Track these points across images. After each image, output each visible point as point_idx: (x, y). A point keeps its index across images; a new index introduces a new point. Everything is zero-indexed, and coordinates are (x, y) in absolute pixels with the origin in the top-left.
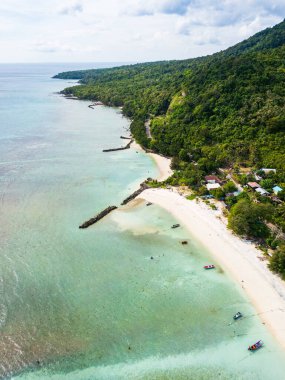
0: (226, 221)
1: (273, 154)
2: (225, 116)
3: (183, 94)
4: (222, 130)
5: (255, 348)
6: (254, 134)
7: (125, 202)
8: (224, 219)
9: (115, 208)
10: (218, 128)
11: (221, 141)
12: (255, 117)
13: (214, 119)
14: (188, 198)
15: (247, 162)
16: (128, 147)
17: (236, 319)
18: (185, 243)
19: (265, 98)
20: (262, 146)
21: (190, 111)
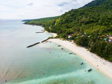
0: (75, 44)
1: (86, 30)
2: (72, 21)
3: (60, 19)
4: (71, 25)
5: (90, 70)
6: (81, 25)
7: (43, 42)
8: (74, 43)
9: (39, 43)
10: (70, 24)
11: (71, 28)
12: (80, 21)
13: (69, 23)
14: (63, 40)
15: (79, 32)
16: (44, 32)
17: (81, 64)
18: (62, 49)
19: (83, 17)
20: (83, 28)
21: (62, 21)
